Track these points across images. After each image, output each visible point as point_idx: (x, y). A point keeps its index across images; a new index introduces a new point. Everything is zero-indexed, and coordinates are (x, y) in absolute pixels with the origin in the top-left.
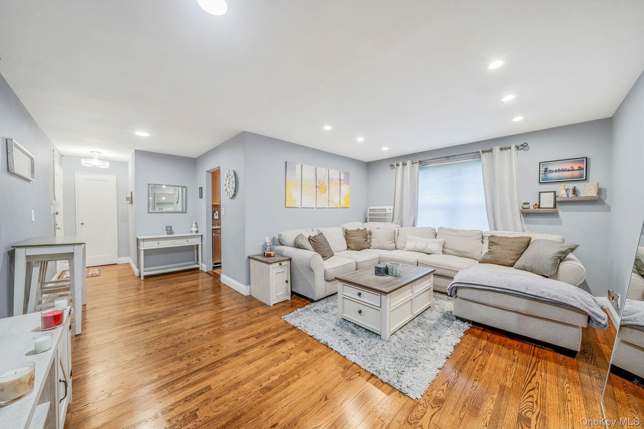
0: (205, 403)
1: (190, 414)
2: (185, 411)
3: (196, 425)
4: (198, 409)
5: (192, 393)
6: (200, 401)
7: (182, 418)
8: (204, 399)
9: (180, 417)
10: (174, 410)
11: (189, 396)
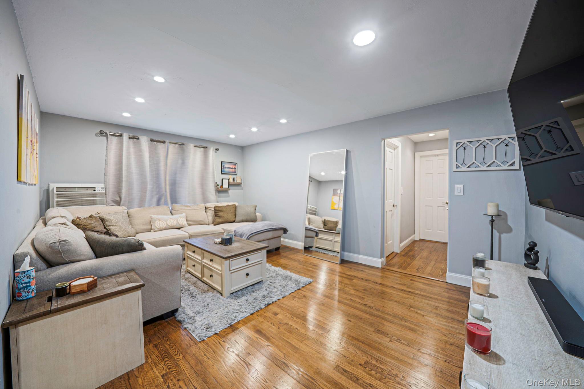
0: (352, 363)
1: (366, 368)
2: (366, 373)
3: (371, 358)
4: (360, 365)
5: (348, 379)
6: (352, 367)
7: (372, 371)
8: (349, 365)
9: (372, 374)
10: (370, 383)
11: (352, 380)
